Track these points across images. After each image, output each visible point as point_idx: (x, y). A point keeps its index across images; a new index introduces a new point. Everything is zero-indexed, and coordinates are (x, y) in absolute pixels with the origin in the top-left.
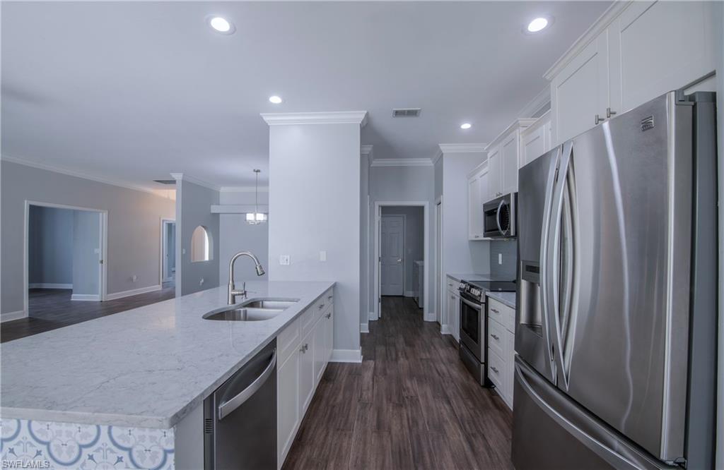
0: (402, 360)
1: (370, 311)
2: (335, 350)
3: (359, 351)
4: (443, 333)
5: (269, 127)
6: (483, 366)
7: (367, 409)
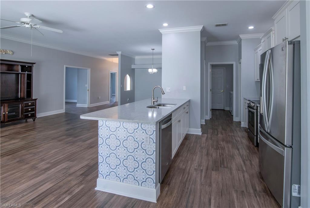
0: (219, 135)
1: (206, 115)
2: (190, 129)
3: (200, 130)
4: (242, 126)
5: (162, 34)
6: (255, 137)
7: (203, 149)
